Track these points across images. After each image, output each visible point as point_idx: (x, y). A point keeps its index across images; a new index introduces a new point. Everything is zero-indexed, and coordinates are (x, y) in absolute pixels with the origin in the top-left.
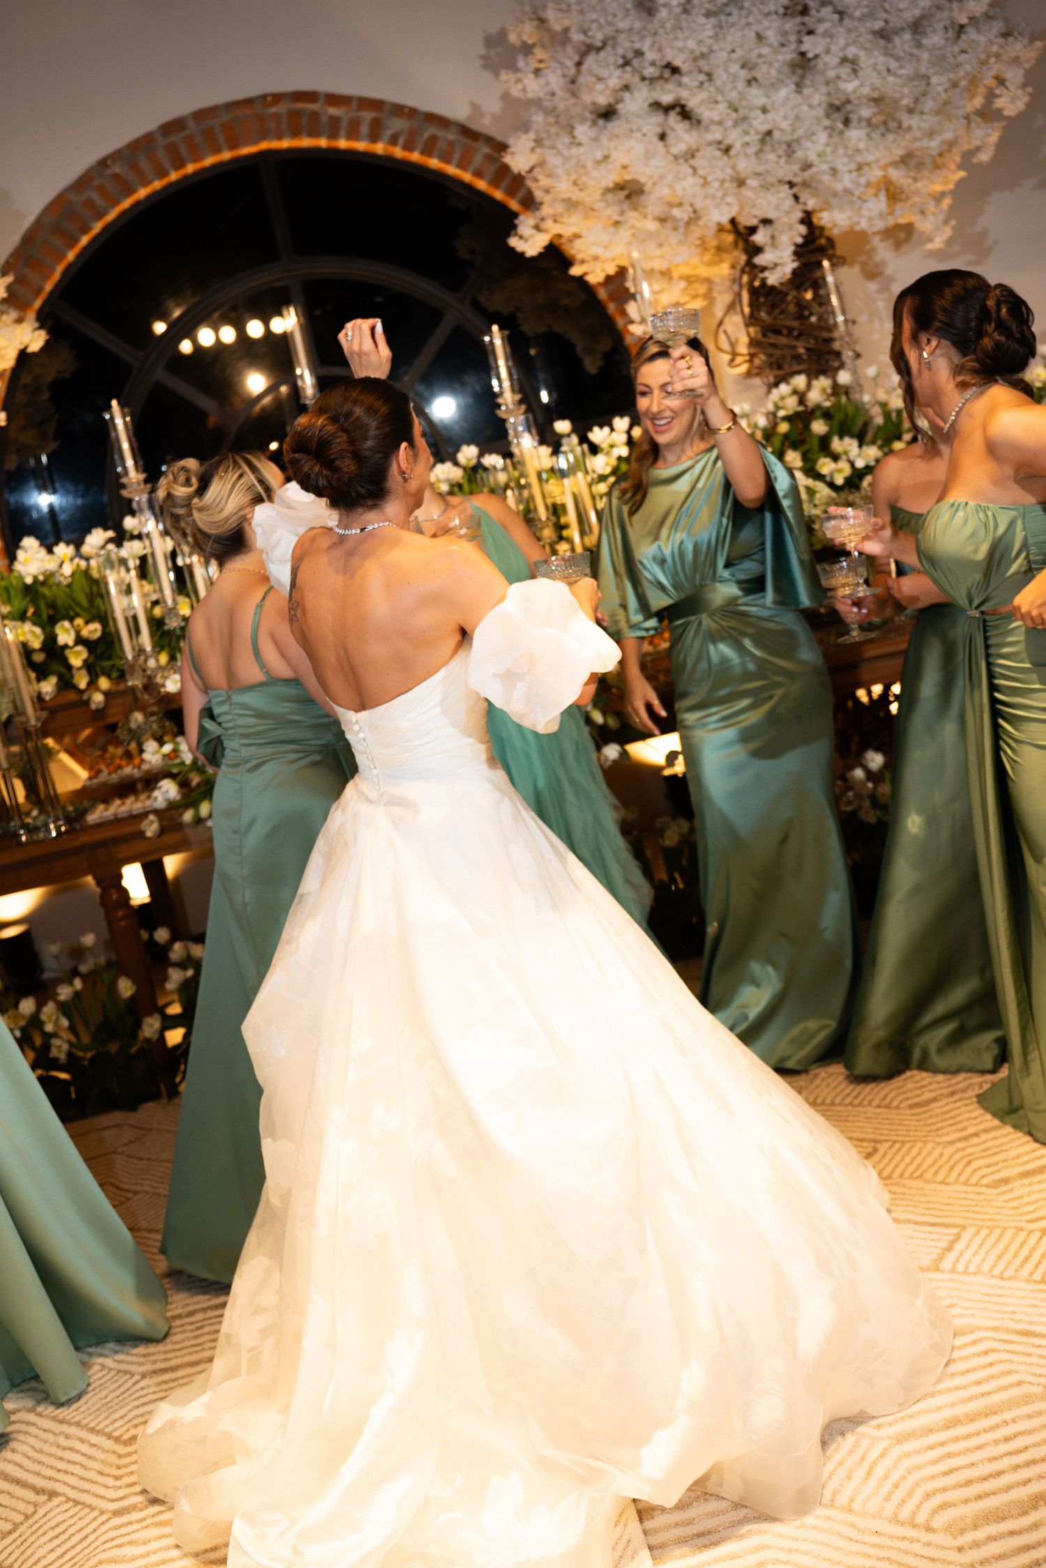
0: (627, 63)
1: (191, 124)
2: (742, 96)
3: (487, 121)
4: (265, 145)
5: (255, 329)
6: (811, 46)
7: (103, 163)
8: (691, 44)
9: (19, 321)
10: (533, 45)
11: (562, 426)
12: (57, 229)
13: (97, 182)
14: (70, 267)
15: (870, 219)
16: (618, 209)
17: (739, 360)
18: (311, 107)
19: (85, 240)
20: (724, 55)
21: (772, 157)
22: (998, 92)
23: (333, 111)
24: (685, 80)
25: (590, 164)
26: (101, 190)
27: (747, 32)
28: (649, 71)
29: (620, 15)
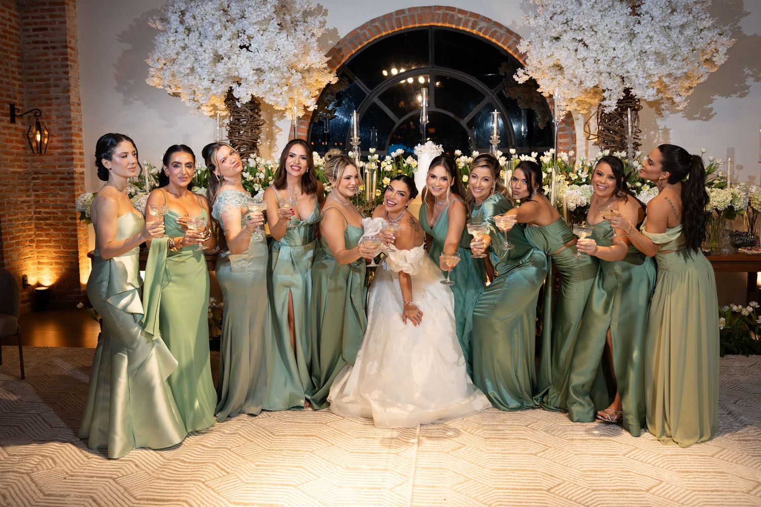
0: (567, 22)
1: (407, 12)
2: (606, 43)
3: (517, 28)
4: (432, 24)
5: (422, 80)
6: (637, 29)
7: (373, 21)
8: (590, 21)
9: (330, 73)
10: (539, 5)
11: (512, 151)
12: (351, 42)
13: (368, 27)
14: (352, 55)
15: (649, 96)
16: (554, 74)
17: (592, 137)
18: (452, 13)
19: (360, 47)
20: (603, 26)
21: (614, 66)
22: (715, 55)
23: (460, 16)
24: (586, 33)
25: (545, 57)
26: (369, 30)
27: (613, 20)
28: (574, 27)
29: (569, 3)
